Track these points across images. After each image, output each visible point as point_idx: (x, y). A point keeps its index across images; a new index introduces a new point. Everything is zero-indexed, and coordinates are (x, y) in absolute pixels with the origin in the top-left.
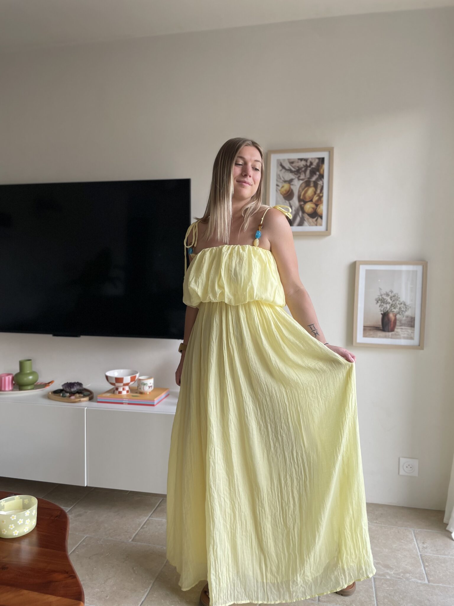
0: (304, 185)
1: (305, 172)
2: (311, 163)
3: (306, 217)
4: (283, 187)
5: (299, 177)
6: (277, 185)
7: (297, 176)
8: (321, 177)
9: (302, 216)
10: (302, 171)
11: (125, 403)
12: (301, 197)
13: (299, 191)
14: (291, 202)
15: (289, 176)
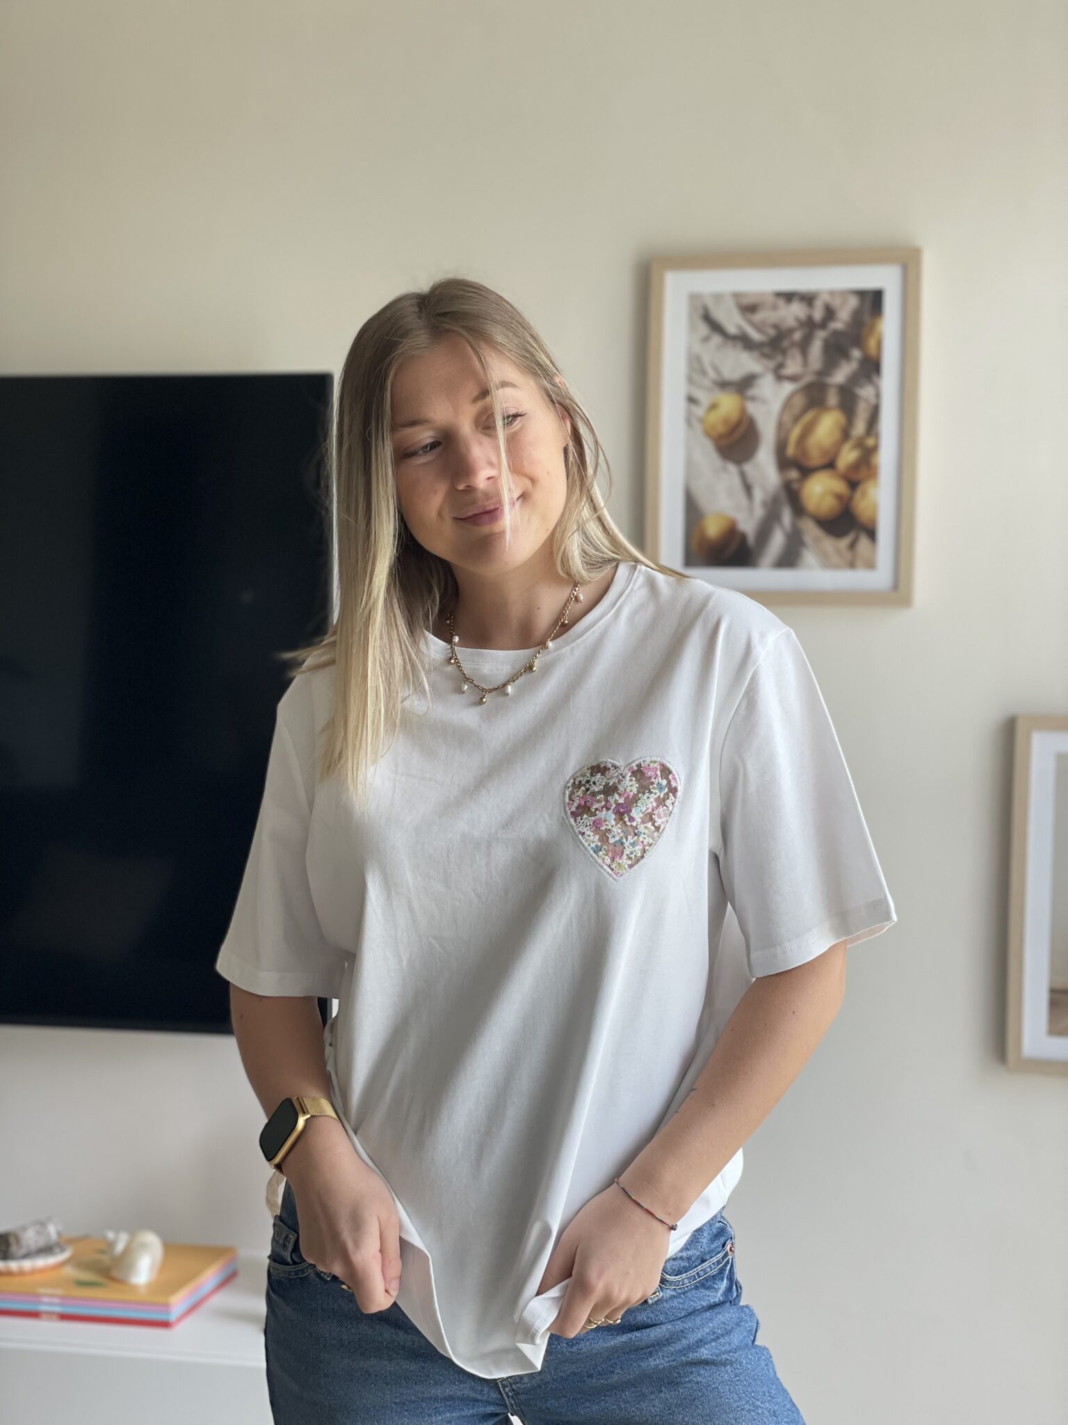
0: (799, 402)
1: (804, 346)
2: (830, 313)
3: (811, 530)
4: (714, 407)
5: (781, 366)
6: (691, 400)
7: (772, 364)
8: (872, 367)
9: (794, 526)
10: (793, 344)
11: (50, 1314)
12: (791, 451)
13: (780, 425)
14: (748, 468)
15: (740, 363)
